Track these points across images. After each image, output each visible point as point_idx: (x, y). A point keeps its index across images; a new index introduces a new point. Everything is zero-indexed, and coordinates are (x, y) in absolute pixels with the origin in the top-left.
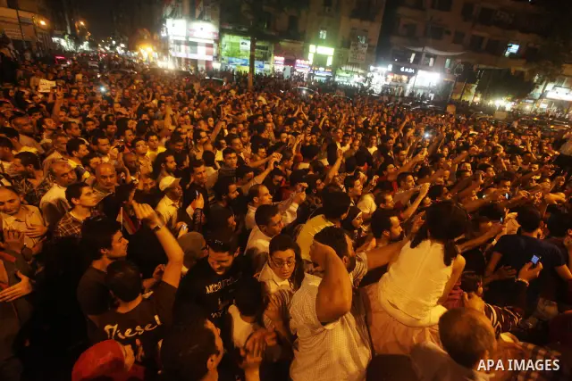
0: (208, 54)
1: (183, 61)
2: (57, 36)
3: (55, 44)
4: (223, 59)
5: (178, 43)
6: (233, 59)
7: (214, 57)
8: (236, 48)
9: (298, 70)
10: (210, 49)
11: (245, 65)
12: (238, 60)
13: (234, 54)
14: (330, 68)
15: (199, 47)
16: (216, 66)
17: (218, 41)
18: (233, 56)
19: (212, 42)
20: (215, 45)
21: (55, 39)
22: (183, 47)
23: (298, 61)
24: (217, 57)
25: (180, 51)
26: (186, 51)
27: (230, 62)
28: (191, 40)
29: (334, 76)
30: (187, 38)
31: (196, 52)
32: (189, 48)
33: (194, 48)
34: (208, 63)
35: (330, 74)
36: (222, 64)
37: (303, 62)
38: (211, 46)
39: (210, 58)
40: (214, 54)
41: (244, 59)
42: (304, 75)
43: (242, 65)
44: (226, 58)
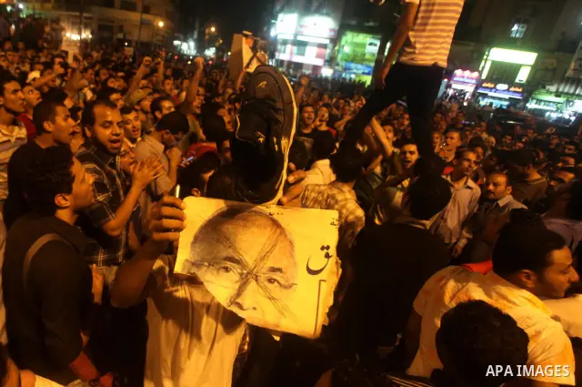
1: (285, 64)
2: (179, 39)
3: (176, 47)
4: (338, 65)
5: (285, 43)
6: (353, 65)
7: (326, 61)
8: (359, 50)
9: (454, 86)
10: (323, 50)
11: (368, 74)
12: (359, 66)
13: (357, 58)
14: (520, 85)
15: (308, 48)
16: (327, 72)
17: (335, 40)
18: (353, 61)
19: (327, 42)
20: (330, 46)
21: (176, 43)
22: (289, 47)
23: (458, 72)
24: (331, 61)
25: (284, 52)
26: (291, 54)
27: (346, 69)
28: (299, 38)
29: (526, 100)
30: (296, 36)
31: (303, 54)
32: (295, 48)
33: (302, 48)
34: (316, 68)
35: (518, 97)
36: (335, 72)
37: (467, 73)
38: (324, 46)
39: (319, 62)
40: (327, 58)
41: (368, 67)
42: (465, 94)
43: (364, 73)
44: (343, 64)
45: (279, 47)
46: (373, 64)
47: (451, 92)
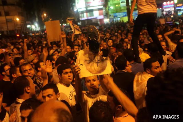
0: (100, 14)
2: (29, 24)
3: (29, 28)
4: (110, 16)
5: (83, 12)
6: (117, 14)
7: (104, 16)
8: (118, 6)
9: (165, 10)
10: (101, 11)
11: (125, 16)
12: (120, 14)
13: (118, 10)
15: (94, 12)
16: (106, 21)
17: (106, 5)
18: (117, 12)
19: (102, 7)
20: (104, 8)
21: (28, 26)
22: (85, 14)
23: (165, 3)
25: (84, 17)
26: (87, 16)
27: (115, 17)
28: (89, 9)
30: (87, 8)
32: (88, 14)
33: (91, 13)
34: (101, 20)
36: (110, 19)
37: (169, 3)
38: (101, 9)
39: (101, 17)
40: (104, 14)
41: (124, 13)
42: (171, 12)
43: (123, 16)
44: (112, 15)
45: (81, 15)
46: (126, 11)
47: (165, 13)
